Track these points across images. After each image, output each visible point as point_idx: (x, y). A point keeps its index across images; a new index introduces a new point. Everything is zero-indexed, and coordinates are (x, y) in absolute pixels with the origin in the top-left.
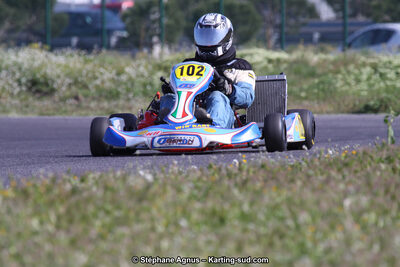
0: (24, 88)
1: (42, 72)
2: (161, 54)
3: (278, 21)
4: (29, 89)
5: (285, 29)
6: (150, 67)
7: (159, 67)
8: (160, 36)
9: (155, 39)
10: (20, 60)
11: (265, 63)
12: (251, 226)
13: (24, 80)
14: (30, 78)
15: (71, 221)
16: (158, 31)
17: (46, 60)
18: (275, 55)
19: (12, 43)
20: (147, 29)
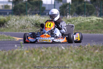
0: (34, 26)
1: (39, 22)
2: (69, 18)
3: (100, 10)
4: (35, 26)
5: (101, 12)
6: (66, 21)
7: (68, 21)
8: (69, 13)
9: (68, 14)
10: (33, 18)
11: (96, 20)
12: (90, 62)
13: (34, 24)
14: (35, 23)
15: (44, 59)
16: (68, 12)
17: (40, 18)
18: (98, 18)
19: (31, 14)
20: (66, 11)
